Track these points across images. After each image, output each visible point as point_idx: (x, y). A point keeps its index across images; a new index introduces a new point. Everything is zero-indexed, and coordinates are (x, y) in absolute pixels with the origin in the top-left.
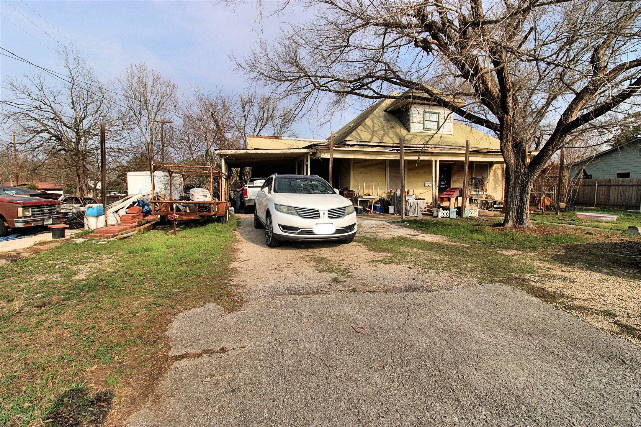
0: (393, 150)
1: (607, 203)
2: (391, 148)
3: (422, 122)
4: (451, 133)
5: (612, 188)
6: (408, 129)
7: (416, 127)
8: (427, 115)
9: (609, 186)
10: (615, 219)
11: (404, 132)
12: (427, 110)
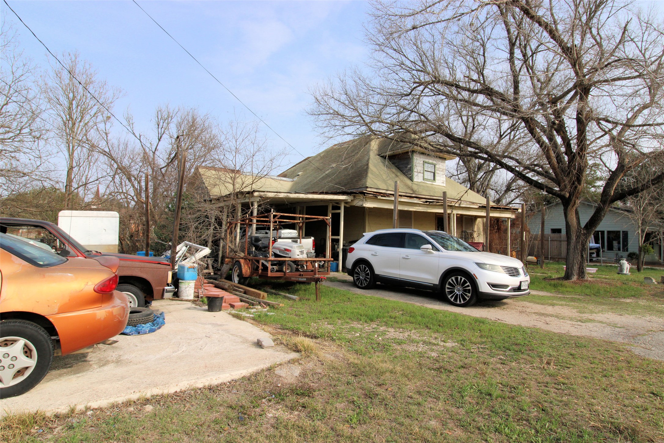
0: (426, 202)
1: (560, 257)
2: (425, 200)
3: (422, 172)
4: (445, 185)
5: (562, 243)
6: (411, 179)
7: (418, 178)
8: (426, 165)
9: (560, 241)
10: (595, 271)
11: (408, 182)
12: (427, 160)
